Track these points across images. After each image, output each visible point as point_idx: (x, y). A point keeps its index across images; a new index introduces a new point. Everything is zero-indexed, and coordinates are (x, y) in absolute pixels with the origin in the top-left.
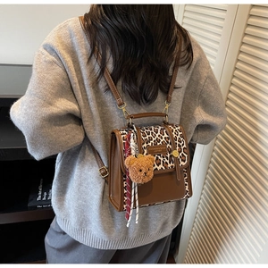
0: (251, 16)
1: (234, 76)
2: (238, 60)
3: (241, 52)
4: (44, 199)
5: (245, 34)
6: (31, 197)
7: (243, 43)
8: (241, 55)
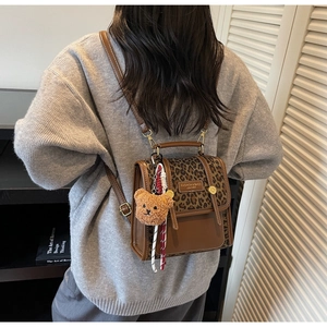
0: (309, 31)
1: (289, 105)
2: (294, 85)
3: (297, 75)
4: (56, 252)
5: (303, 54)
6: (40, 250)
7: (299, 65)
8: (297, 79)
